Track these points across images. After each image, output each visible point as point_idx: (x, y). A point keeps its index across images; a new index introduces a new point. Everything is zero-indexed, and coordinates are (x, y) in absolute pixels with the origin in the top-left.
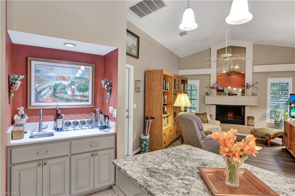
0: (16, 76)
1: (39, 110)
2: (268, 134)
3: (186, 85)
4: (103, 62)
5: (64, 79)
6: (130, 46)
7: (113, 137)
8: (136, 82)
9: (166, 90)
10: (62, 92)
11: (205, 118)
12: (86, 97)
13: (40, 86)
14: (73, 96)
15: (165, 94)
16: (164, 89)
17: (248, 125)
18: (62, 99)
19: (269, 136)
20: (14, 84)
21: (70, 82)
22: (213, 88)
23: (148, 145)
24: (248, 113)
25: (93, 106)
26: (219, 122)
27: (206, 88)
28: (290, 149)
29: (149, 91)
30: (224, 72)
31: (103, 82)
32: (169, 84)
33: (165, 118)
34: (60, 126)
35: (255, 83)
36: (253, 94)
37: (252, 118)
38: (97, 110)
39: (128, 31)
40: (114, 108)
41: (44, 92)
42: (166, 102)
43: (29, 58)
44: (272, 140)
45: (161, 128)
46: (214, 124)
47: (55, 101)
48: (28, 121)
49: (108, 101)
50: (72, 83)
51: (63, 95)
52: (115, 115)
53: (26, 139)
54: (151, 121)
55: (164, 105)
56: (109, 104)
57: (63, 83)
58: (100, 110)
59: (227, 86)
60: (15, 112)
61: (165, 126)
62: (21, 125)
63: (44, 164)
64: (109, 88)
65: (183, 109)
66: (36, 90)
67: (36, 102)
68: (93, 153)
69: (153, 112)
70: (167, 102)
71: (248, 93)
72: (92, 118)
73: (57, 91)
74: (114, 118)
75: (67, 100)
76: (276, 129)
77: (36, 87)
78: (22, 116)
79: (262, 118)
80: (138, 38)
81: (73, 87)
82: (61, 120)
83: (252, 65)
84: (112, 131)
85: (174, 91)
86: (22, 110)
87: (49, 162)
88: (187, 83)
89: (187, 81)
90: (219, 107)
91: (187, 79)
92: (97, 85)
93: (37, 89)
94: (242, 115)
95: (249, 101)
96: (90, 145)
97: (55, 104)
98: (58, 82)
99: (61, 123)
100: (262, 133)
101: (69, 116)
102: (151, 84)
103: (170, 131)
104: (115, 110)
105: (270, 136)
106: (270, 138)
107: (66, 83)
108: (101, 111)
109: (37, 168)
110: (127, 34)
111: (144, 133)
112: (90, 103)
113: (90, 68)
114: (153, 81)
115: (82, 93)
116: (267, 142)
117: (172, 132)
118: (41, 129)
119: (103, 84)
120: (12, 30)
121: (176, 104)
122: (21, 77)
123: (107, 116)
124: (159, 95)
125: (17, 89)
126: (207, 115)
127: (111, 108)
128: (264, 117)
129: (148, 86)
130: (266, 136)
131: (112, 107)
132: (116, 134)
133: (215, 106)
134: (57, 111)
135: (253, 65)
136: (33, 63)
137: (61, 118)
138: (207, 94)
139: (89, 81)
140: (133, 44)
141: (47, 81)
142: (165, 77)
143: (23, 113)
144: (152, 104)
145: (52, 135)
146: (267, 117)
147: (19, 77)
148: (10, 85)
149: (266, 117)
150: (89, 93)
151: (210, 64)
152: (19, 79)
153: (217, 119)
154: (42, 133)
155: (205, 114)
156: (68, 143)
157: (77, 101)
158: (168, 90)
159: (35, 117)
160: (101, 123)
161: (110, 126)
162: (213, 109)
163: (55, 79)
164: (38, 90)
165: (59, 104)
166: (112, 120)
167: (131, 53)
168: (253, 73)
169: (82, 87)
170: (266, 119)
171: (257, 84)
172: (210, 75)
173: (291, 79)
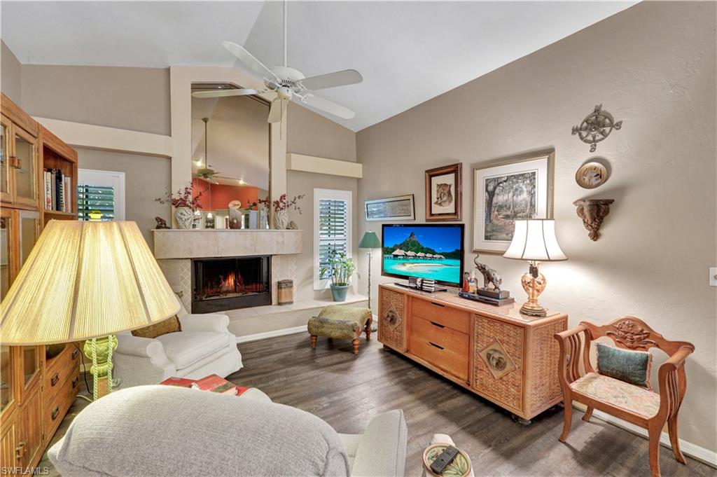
3: (66, 179)
17: (279, 304)
19: (358, 330)
24: (277, 273)
27: (157, 202)
28: (407, 351)
35: (297, 196)
36: (291, 226)
37: (289, 284)
71: (282, 222)
76: (335, 300)
79: (305, 280)
83: (285, 152)
88: (74, 175)
89: (72, 165)
91: (75, 152)
94: (265, 280)
95: (283, 242)
100: (343, 326)
105: (359, 327)
116: (354, 345)
128: (310, 277)
130: (354, 331)
135: (287, 152)
138: (161, 224)
146: (315, 277)
168: (289, 172)
170: (312, 282)
171: (301, 199)
172: (170, 159)
173: (350, 193)
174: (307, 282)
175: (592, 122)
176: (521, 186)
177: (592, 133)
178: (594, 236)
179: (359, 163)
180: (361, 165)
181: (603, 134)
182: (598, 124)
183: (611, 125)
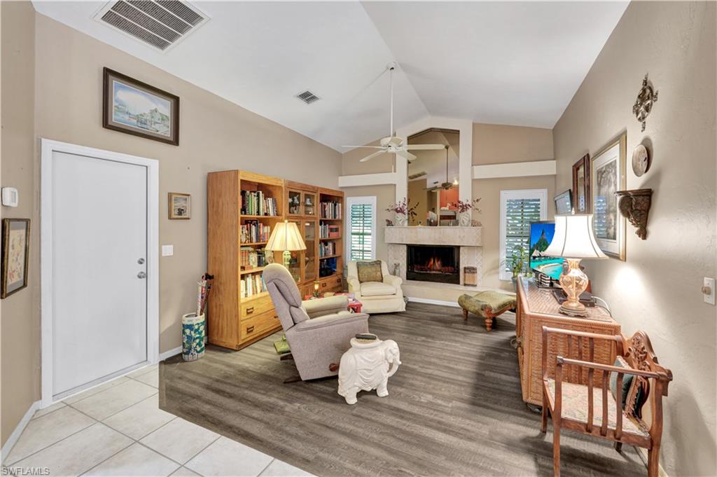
2: (486, 305)
3: (339, 205)
6: (141, 115)
8: (173, 197)
9: (259, 214)
11: (376, 271)
17: (465, 285)
19: (487, 310)
22: (400, 211)
23: (197, 338)
24: (465, 261)
26: (400, 281)
27: (387, 212)
29: (215, 217)
32: (273, 203)
35: (475, 200)
36: (474, 224)
37: (473, 270)
42: (266, 239)
46: (390, 283)
55: (259, 246)
65: (285, 256)
69: (222, 263)
71: (462, 221)
79: (491, 270)
80: (174, 98)
88: (342, 202)
89: (342, 199)
90: (413, 250)
91: (341, 193)
94: (456, 265)
95: (464, 237)
100: (476, 304)
102: (218, 202)
105: (490, 309)
106: (490, 313)
114: (220, 196)
116: (486, 322)
124: (232, 226)
126: (382, 265)
128: (496, 268)
130: (482, 310)
133: (405, 247)
135: (472, 165)
138: (389, 223)
140: (155, 111)
142: (244, 185)
146: (501, 269)
149: (498, 267)
151: (395, 163)
158: (266, 214)
162: (401, 254)
167: (147, 131)
168: (473, 180)
170: (498, 273)
171: (479, 202)
172: (395, 185)
173: (545, 191)
174: (493, 271)
175: (642, 97)
176: (611, 175)
177: (642, 109)
178: (643, 234)
179: (554, 159)
180: (555, 161)
181: (647, 109)
182: (647, 96)
183: (653, 96)
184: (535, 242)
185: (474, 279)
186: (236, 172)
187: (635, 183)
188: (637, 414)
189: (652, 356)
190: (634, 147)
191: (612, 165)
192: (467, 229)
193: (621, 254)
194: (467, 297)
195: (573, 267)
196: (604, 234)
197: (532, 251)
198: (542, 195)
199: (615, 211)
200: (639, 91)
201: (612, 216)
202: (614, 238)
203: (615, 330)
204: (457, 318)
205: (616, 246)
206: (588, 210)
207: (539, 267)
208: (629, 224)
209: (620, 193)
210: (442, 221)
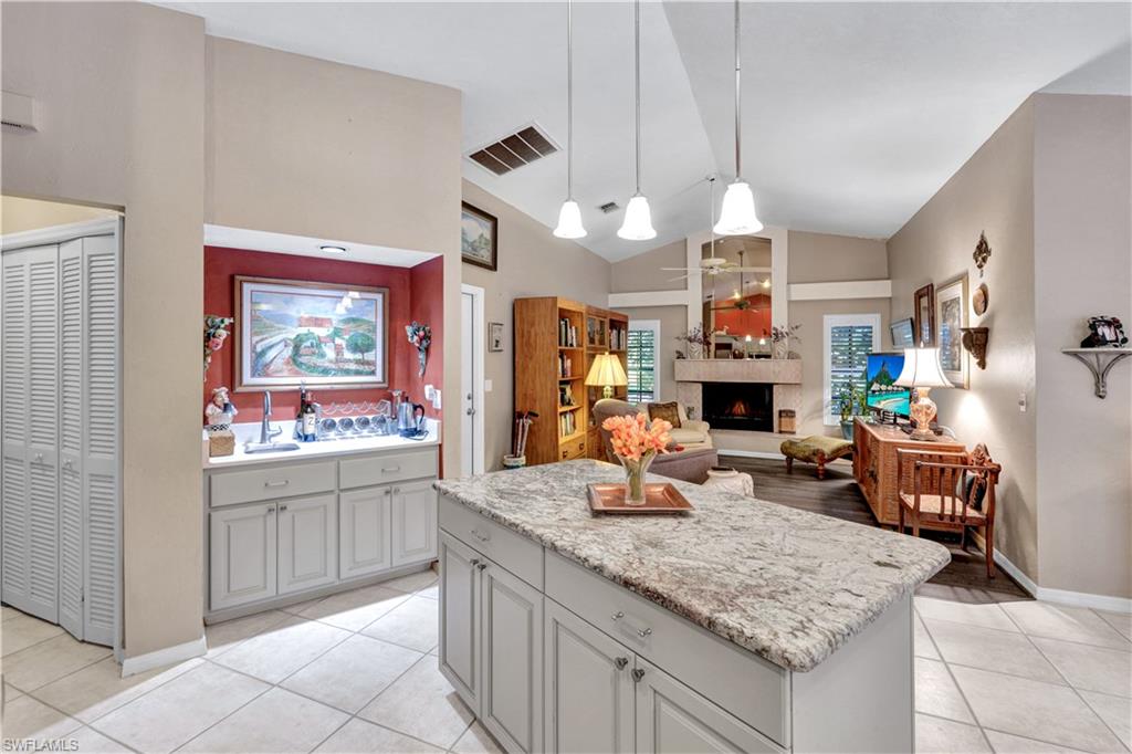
0: (218, 320)
1: (264, 393)
2: (818, 450)
3: (623, 332)
4: (408, 284)
5: (318, 322)
6: (475, 241)
7: (435, 453)
8: (491, 327)
9: (566, 345)
10: (314, 353)
11: (673, 415)
12: (368, 363)
13: (262, 340)
14: (337, 361)
15: (565, 357)
16: (560, 345)
17: (781, 432)
18: (313, 369)
19: (820, 455)
20: (214, 336)
21: (332, 330)
22: (694, 340)
24: (779, 402)
25: (386, 385)
26: (706, 425)
27: (678, 340)
29: (526, 349)
30: (737, 296)
31: (409, 330)
32: (576, 332)
33: (568, 416)
34: (310, 430)
35: (794, 326)
36: (791, 356)
37: (790, 414)
38: (395, 394)
39: (465, 205)
40: (436, 387)
41: (271, 355)
42: (569, 374)
43: (238, 278)
44: (827, 466)
45: (554, 438)
46: (695, 429)
47: (297, 374)
48: (236, 420)
49: (420, 374)
50: (337, 333)
51: (315, 360)
52: (437, 403)
53: (239, 455)
54: (530, 421)
55: (562, 383)
56: (424, 382)
57: (316, 334)
58: (404, 393)
59: (742, 335)
60: (209, 398)
61: (567, 434)
62: (222, 427)
63: (282, 509)
64: (424, 343)
65: (608, 391)
66: (253, 348)
67: (253, 375)
68: (388, 488)
69: (535, 401)
70: (572, 376)
71: (779, 352)
72: (385, 410)
73: (302, 351)
74: (437, 411)
75: (325, 372)
76: (841, 438)
77: (254, 342)
78: (226, 407)
79: (813, 413)
80: (494, 220)
81: (338, 341)
82: (313, 415)
83: (786, 283)
84: (432, 437)
85: (588, 348)
86: (223, 394)
87: (291, 505)
88: (626, 328)
89: (626, 324)
91: (626, 317)
92: (395, 336)
93: (255, 347)
94: (768, 407)
95: (779, 372)
96: (383, 470)
97: (297, 380)
98: (303, 330)
99: (313, 422)
100: (804, 449)
101: (330, 407)
102: (529, 332)
103: (581, 449)
104: (439, 392)
105: (823, 454)
106: (824, 459)
107: (322, 332)
108: (406, 395)
109: (265, 516)
110: (463, 214)
111: (514, 452)
112: (378, 377)
113: (379, 297)
114: (533, 325)
115: (358, 356)
116: (818, 470)
117: (585, 448)
118: (267, 437)
119: (409, 334)
120: (213, 223)
121: (591, 380)
122: (227, 321)
123: (420, 407)
124: (550, 359)
125: (219, 347)
126: (679, 408)
127: (428, 389)
128: (818, 411)
129: (523, 337)
130: (814, 454)
131: (431, 386)
132: (440, 446)
133: (700, 386)
134: (303, 396)
135: (788, 283)
136: (247, 288)
137: (313, 411)
138: (680, 356)
139: (375, 327)
140: (482, 235)
141: (279, 329)
142: (564, 315)
143: (227, 400)
144: (533, 382)
145: (295, 448)
146: (825, 411)
147: (222, 322)
148: (208, 337)
149: (822, 410)
150: (376, 355)
151: (686, 279)
152: (223, 326)
153: (704, 419)
154: (268, 445)
155: (674, 405)
156: (333, 465)
157: (347, 372)
158: (572, 345)
159: (250, 411)
160: (406, 423)
161: (427, 428)
162: (695, 395)
163: (296, 323)
164: (259, 349)
165: (308, 380)
166: (431, 416)
167: (478, 258)
168: (790, 302)
169: (359, 342)
170: (821, 417)
171: (798, 329)
172: (686, 306)
173: (878, 316)
174: (816, 415)
175: (979, 248)
176: (955, 310)
177: (980, 259)
178: (982, 364)
179: (888, 279)
180: (889, 282)
181: (984, 260)
182: (982, 250)
183: (988, 251)
184: (873, 374)
185: (792, 424)
186: (555, 299)
187: (975, 321)
188: (978, 507)
189: (988, 458)
190: (974, 291)
191: (955, 301)
192: (783, 363)
193: (965, 382)
194: (792, 443)
195: (924, 396)
196: (951, 365)
197: (869, 385)
198: (874, 321)
199: (959, 345)
200: (977, 243)
201: (956, 349)
202: (959, 369)
203: (961, 449)
204: (780, 470)
205: (961, 377)
206: (932, 342)
207: (879, 402)
208: (971, 356)
209: (963, 330)
210: (719, 352)
